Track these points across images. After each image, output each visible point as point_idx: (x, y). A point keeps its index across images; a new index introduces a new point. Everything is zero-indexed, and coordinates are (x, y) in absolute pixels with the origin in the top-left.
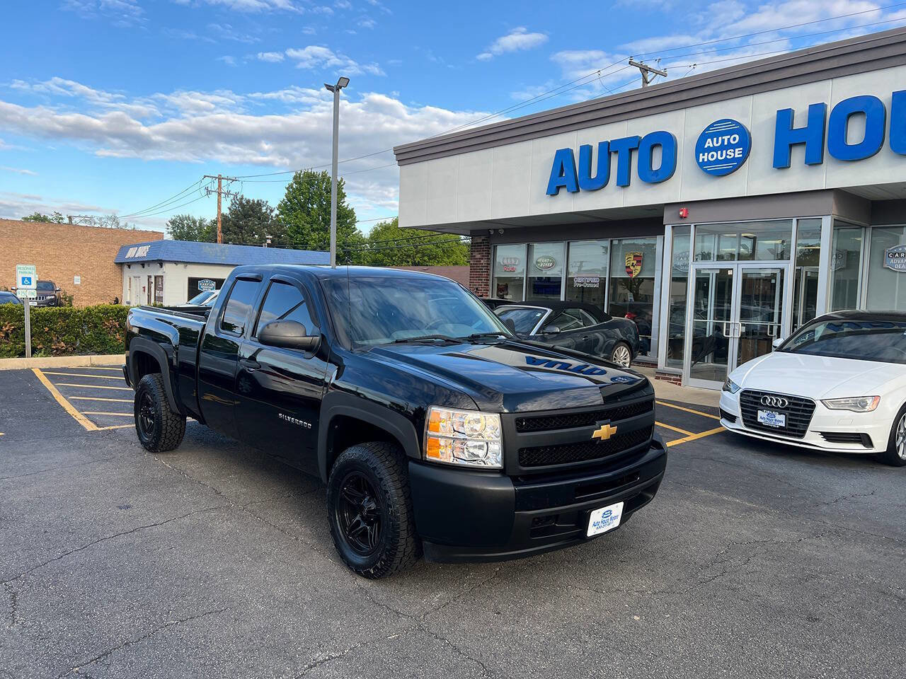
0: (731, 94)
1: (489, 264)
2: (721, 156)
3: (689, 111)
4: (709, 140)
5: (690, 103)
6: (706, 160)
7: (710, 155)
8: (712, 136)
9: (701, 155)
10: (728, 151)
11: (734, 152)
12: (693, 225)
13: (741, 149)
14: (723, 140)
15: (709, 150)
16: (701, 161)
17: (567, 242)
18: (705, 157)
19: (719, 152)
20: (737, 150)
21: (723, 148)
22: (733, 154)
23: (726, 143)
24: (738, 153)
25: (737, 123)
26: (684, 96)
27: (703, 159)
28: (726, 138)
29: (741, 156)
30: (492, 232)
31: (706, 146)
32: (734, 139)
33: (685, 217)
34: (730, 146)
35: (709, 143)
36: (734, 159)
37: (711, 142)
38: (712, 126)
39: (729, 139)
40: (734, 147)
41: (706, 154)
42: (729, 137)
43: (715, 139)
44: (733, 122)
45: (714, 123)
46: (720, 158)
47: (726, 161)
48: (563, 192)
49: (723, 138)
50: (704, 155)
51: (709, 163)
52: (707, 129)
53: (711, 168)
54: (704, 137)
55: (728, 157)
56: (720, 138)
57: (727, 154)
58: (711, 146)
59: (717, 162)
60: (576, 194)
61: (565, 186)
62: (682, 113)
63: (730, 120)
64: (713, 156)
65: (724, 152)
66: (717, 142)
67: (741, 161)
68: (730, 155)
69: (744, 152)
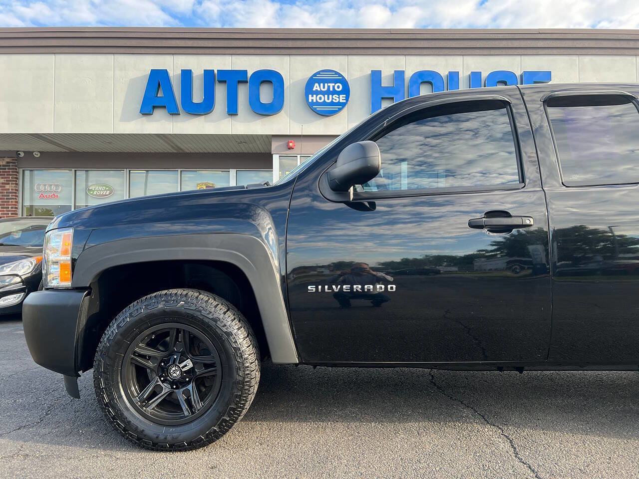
0: (331, 51)
1: (17, 190)
2: (328, 99)
3: (293, 58)
4: (317, 85)
5: (294, 51)
6: (315, 101)
7: (319, 96)
8: (320, 81)
9: (310, 96)
10: (334, 96)
11: (339, 98)
12: (299, 156)
13: (345, 96)
14: (329, 87)
15: (317, 93)
16: (310, 101)
17: (128, 170)
18: (314, 98)
19: (326, 96)
20: (340, 96)
21: (328, 93)
22: (338, 99)
23: (331, 89)
24: (342, 99)
25: (340, 75)
26: (290, 44)
27: (312, 100)
28: (331, 85)
29: (345, 101)
30: (22, 155)
31: (314, 90)
32: (338, 87)
33: (293, 148)
34: (334, 92)
35: (316, 87)
36: (339, 104)
37: (318, 86)
38: (318, 73)
39: (334, 87)
40: (339, 93)
41: (315, 96)
42: (334, 84)
43: (322, 85)
45: (321, 71)
46: (327, 101)
47: (332, 104)
48: (158, 113)
49: (329, 84)
50: (312, 96)
51: (317, 103)
52: (315, 75)
53: (319, 108)
54: (311, 81)
55: (334, 101)
56: (326, 85)
57: (333, 99)
58: (319, 90)
59: (324, 103)
60: (175, 117)
61: (164, 107)
62: (287, 58)
63: (333, 71)
64: (320, 98)
65: (330, 96)
66: (324, 87)
67: (343, 105)
68: (336, 100)
69: (347, 99)
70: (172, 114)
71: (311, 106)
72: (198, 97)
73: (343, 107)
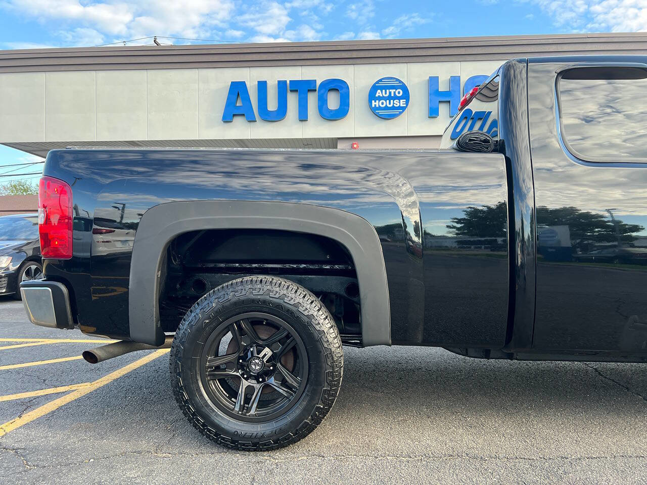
0: (391, 60)
2: (390, 104)
3: (357, 67)
4: (379, 91)
5: (358, 61)
6: (377, 106)
7: (381, 102)
8: (382, 88)
9: (373, 101)
10: (395, 101)
11: (400, 103)
13: (405, 100)
14: (390, 93)
15: (380, 98)
16: (373, 106)
18: (377, 103)
19: (388, 101)
21: (390, 98)
23: (392, 95)
25: (400, 82)
26: (355, 55)
27: (375, 105)
28: (392, 91)
29: (405, 105)
31: (377, 95)
32: (399, 93)
35: (379, 93)
36: (399, 108)
37: (380, 93)
38: (381, 80)
39: (395, 92)
40: (399, 98)
41: (377, 101)
42: (395, 90)
43: (384, 91)
44: (397, 80)
45: (383, 79)
46: (389, 106)
47: (393, 108)
48: (238, 121)
49: (390, 91)
50: (375, 102)
51: (380, 108)
52: (376, 83)
53: (381, 112)
54: (375, 88)
55: (395, 105)
56: (388, 91)
57: (394, 103)
58: (381, 96)
59: (386, 108)
60: (252, 124)
61: (243, 115)
62: (351, 68)
63: (394, 78)
64: (383, 104)
65: (392, 101)
66: (386, 94)
67: (404, 109)
68: (397, 104)
69: (407, 103)
70: (250, 121)
71: (374, 111)
72: (272, 105)
73: (403, 111)
